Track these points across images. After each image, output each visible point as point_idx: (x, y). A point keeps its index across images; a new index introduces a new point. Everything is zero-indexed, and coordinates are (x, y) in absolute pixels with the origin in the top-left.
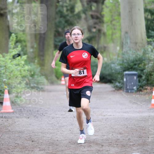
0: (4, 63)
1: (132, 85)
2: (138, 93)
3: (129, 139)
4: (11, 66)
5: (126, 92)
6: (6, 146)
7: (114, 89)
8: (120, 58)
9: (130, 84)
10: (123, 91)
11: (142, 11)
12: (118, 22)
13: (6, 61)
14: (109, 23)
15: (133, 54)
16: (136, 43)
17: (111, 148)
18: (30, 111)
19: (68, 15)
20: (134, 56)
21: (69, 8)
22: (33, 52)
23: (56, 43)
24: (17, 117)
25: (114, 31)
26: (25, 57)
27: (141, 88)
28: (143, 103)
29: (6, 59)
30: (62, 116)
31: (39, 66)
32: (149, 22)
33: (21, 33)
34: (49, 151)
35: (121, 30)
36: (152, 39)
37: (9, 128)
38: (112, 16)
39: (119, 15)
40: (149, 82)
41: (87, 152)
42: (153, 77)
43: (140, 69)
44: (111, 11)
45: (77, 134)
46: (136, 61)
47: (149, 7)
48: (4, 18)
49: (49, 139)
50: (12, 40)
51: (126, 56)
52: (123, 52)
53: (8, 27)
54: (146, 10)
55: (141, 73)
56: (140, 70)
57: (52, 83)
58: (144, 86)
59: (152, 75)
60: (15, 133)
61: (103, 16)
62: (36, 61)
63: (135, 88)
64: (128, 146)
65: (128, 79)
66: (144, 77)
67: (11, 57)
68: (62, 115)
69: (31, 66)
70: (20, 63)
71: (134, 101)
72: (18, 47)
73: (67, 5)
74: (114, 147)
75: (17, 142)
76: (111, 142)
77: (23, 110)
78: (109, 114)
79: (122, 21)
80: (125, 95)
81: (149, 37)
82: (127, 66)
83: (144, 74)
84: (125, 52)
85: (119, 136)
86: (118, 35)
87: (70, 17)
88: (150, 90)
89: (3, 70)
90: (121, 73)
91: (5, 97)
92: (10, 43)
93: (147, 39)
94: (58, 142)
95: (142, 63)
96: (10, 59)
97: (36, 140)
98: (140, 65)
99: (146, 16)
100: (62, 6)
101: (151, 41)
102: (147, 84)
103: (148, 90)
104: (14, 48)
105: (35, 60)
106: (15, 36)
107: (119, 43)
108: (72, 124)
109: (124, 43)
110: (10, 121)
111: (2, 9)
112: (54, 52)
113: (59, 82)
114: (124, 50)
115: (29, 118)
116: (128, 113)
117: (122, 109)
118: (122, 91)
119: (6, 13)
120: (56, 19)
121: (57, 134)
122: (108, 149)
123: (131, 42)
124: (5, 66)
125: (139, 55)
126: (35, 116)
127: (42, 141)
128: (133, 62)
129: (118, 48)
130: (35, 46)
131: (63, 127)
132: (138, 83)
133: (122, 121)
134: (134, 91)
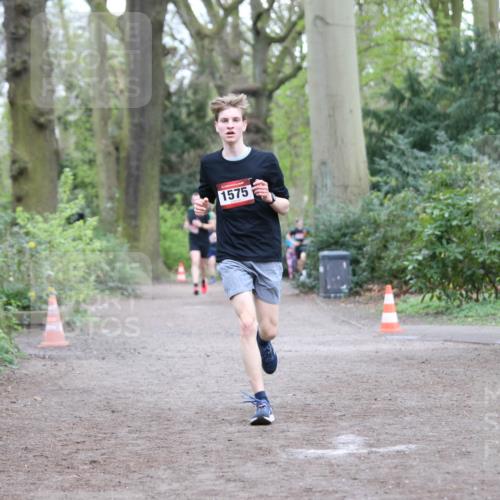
0: (46, 234)
1: (337, 281)
2: (352, 298)
3: (332, 404)
4: (63, 241)
5: (325, 297)
6: (53, 424)
7: (297, 291)
8: (310, 221)
9: (333, 280)
10: (318, 294)
11: (359, 114)
12: (304, 140)
13: (51, 229)
14: (284, 142)
15: (338, 212)
16: (346, 187)
17: (292, 425)
18: (107, 343)
19: (190, 125)
20: (342, 215)
21: (193, 108)
22: (112, 209)
23: (165, 188)
24: (78, 358)
25: (296, 161)
26: (92, 221)
27: (358, 289)
28: (363, 322)
29: (52, 226)
30: (179, 355)
31: (126, 241)
32: (374, 140)
33: (86, 167)
34: (149, 435)
35: (310, 156)
36: (381, 177)
37: (61, 383)
38: (291, 126)
39: (307, 123)
40: (376, 274)
41: (237, 434)
42: (383, 262)
43: (356, 244)
44: (287, 115)
45: (213, 395)
46: (347, 227)
47: (373, 106)
48: (48, 132)
49: (152, 406)
50: (65, 183)
51: (324, 216)
52: (317, 206)
53: (57, 153)
54: (367, 113)
55: (358, 254)
56: (355, 247)
57: (157, 278)
58: (366, 282)
59: (383, 258)
60: (73, 394)
61: (270, 127)
62: (120, 229)
63: (344, 287)
64: (330, 419)
65: (328, 268)
66: (364, 264)
67: (63, 222)
68: (179, 351)
69: (108, 241)
70: (82, 234)
71: (343, 318)
72: (76, 198)
73: (189, 101)
74: (299, 422)
75: (77, 414)
76: (291, 412)
77: (90, 341)
78: (286, 348)
79: (312, 137)
80: (322, 305)
81: (374, 172)
82: (325, 238)
83: (363, 257)
84: (320, 206)
85: (310, 398)
86: (304, 168)
87: (197, 129)
88: (379, 291)
89: (45, 250)
90: (312, 254)
91: (49, 313)
92: (60, 190)
93: (369, 177)
94: (171, 413)
95: (359, 232)
96: (59, 225)
97: (120, 408)
98: (355, 237)
99: (368, 127)
100: (178, 105)
101: (379, 182)
102: (372, 280)
103: (373, 293)
104: (69, 201)
105: (118, 226)
106: (70, 174)
107: (307, 187)
108: (202, 372)
109: (319, 186)
110: (62, 366)
111: (42, 114)
112: (161, 208)
113: (172, 276)
114: (319, 202)
115: (103, 359)
116: (330, 345)
117: (314, 336)
118: (314, 296)
119: (50, 121)
120: (164, 133)
121: (168, 395)
122: (285, 428)
123: (334, 185)
124: (49, 242)
125: (354, 214)
126: (119, 354)
127: (135, 411)
128: (339, 230)
129: (306, 198)
130: (117, 195)
131: (182, 378)
132: (351, 277)
133: (315, 363)
134: (342, 295)
